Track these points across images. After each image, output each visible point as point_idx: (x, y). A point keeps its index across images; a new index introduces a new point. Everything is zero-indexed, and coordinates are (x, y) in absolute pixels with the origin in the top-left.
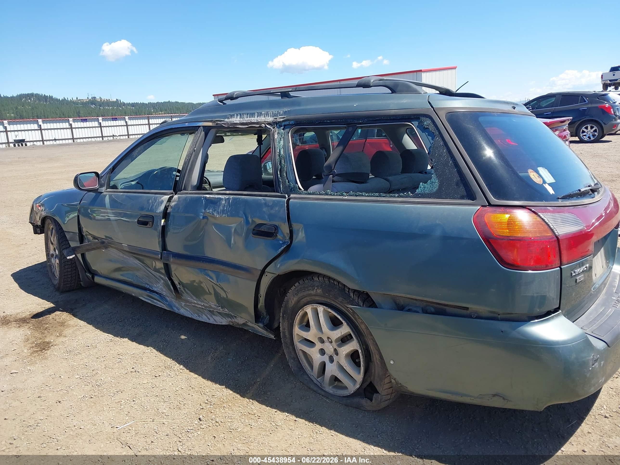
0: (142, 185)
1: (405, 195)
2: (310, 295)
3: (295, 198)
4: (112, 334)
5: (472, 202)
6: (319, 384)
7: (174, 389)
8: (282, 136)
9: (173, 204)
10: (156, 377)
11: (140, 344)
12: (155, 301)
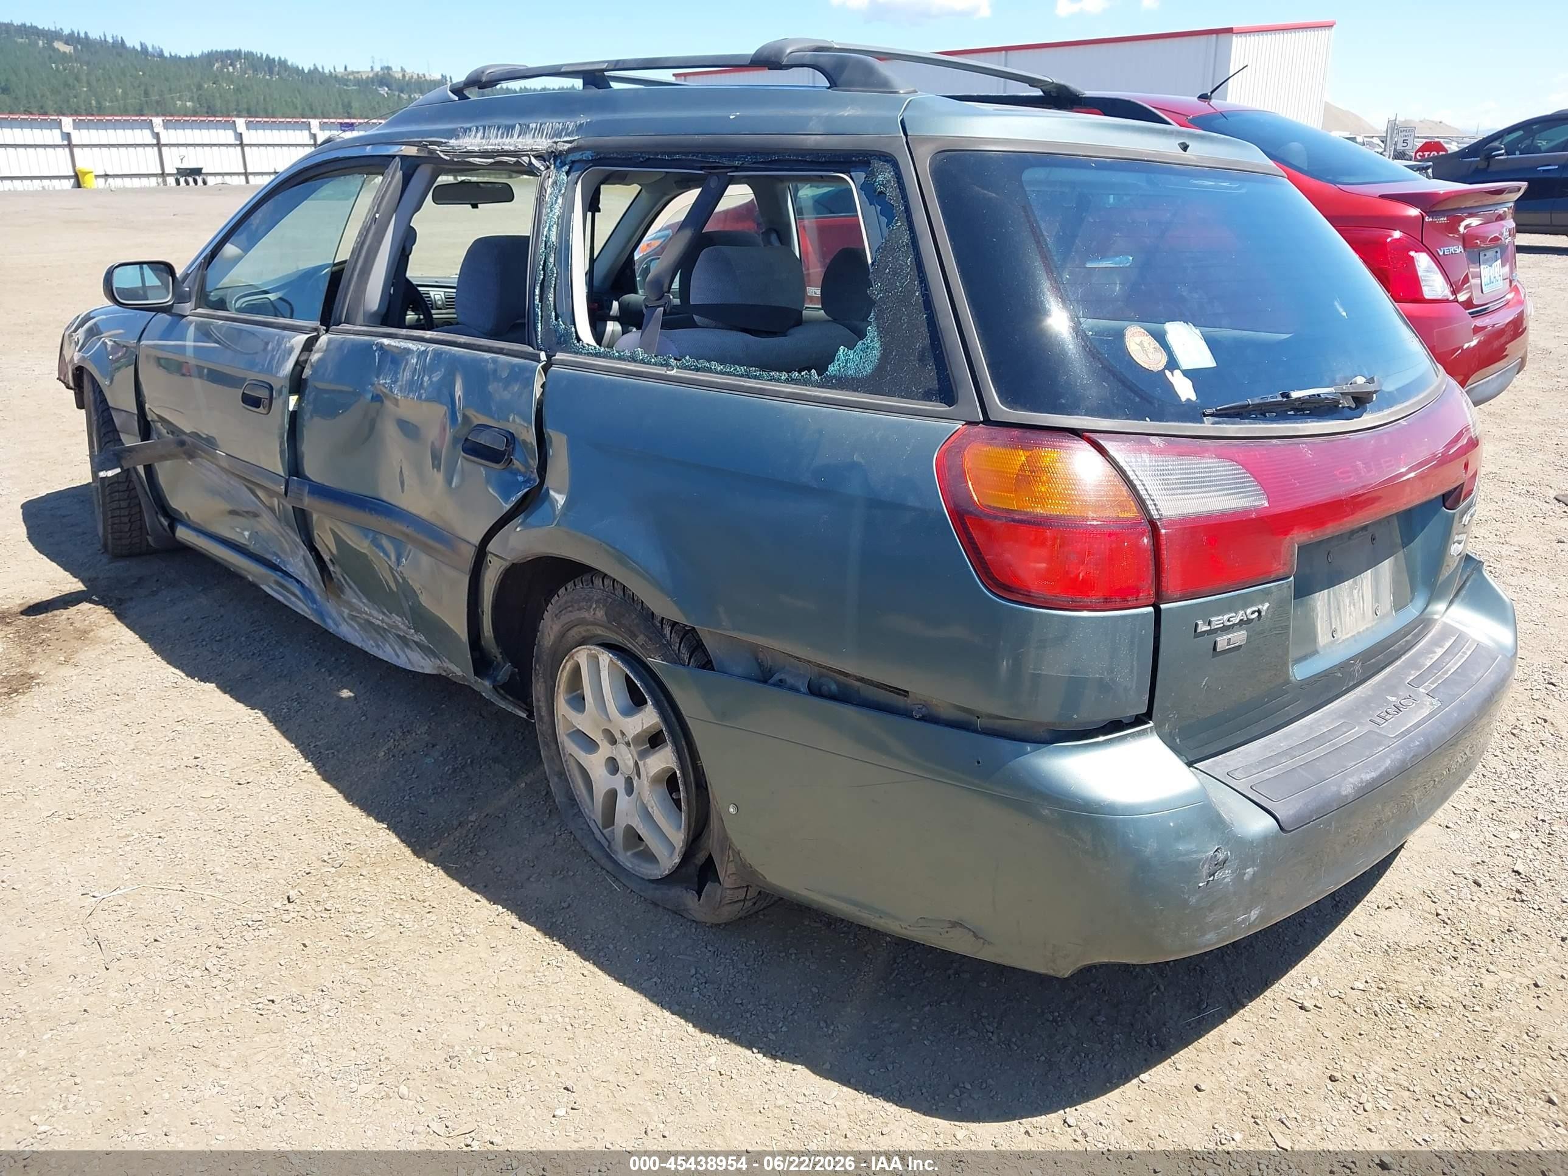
0: (290, 304)
1: (803, 376)
2: (582, 622)
3: (563, 363)
4: (183, 670)
5: (945, 411)
6: (606, 844)
7: (266, 818)
8: (560, 191)
9: (315, 357)
10: (239, 784)
11: (238, 700)
12: (293, 599)
